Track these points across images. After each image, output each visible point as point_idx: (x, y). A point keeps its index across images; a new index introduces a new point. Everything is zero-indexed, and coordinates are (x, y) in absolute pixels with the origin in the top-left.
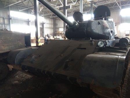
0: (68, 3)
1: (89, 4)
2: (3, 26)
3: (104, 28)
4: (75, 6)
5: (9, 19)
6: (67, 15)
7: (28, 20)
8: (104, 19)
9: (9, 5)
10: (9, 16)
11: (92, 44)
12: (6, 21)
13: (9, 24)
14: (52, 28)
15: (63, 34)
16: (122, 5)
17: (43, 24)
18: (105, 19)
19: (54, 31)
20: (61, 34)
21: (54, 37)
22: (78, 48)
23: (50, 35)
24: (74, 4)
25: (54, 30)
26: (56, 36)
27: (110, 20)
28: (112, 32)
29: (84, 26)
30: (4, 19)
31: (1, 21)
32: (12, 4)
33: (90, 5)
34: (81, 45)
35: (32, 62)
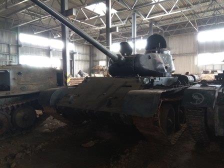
0: (113, 22)
1: (148, 23)
2: (8, 57)
3: (156, 63)
4: (125, 27)
5: (18, 46)
6: (112, 41)
7: (49, 48)
8: (157, 52)
9: (18, 24)
10: (17, 41)
11: (138, 81)
12: (12, 50)
13: (17, 54)
14: (87, 61)
15: (106, 70)
16: (200, 24)
17: (72, 54)
18: (159, 52)
19: (90, 65)
20: (102, 70)
21: (90, 75)
22: (123, 86)
23: (84, 73)
24: (123, 24)
25: (90, 63)
26: (93, 73)
27: (166, 52)
28: (166, 67)
29: (131, 61)
30: (9, 46)
31: (5, 49)
32: (24, 22)
33: (148, 25)
34: (126, 82)
35: (70, 103)
